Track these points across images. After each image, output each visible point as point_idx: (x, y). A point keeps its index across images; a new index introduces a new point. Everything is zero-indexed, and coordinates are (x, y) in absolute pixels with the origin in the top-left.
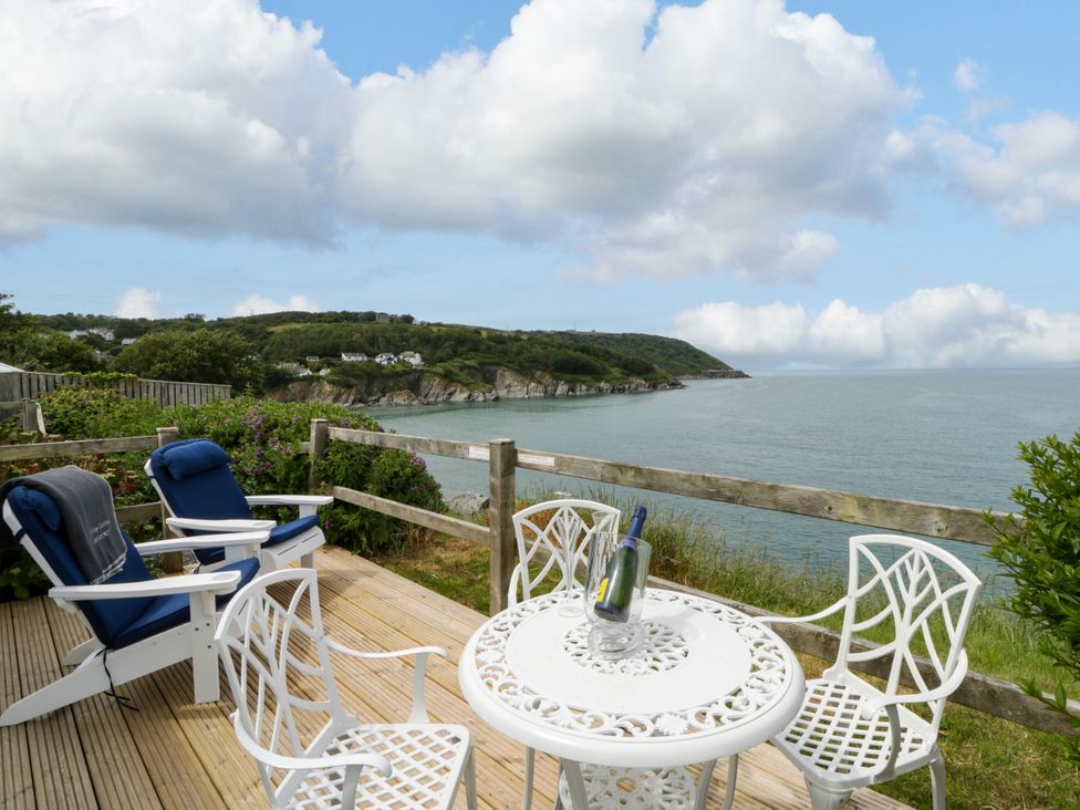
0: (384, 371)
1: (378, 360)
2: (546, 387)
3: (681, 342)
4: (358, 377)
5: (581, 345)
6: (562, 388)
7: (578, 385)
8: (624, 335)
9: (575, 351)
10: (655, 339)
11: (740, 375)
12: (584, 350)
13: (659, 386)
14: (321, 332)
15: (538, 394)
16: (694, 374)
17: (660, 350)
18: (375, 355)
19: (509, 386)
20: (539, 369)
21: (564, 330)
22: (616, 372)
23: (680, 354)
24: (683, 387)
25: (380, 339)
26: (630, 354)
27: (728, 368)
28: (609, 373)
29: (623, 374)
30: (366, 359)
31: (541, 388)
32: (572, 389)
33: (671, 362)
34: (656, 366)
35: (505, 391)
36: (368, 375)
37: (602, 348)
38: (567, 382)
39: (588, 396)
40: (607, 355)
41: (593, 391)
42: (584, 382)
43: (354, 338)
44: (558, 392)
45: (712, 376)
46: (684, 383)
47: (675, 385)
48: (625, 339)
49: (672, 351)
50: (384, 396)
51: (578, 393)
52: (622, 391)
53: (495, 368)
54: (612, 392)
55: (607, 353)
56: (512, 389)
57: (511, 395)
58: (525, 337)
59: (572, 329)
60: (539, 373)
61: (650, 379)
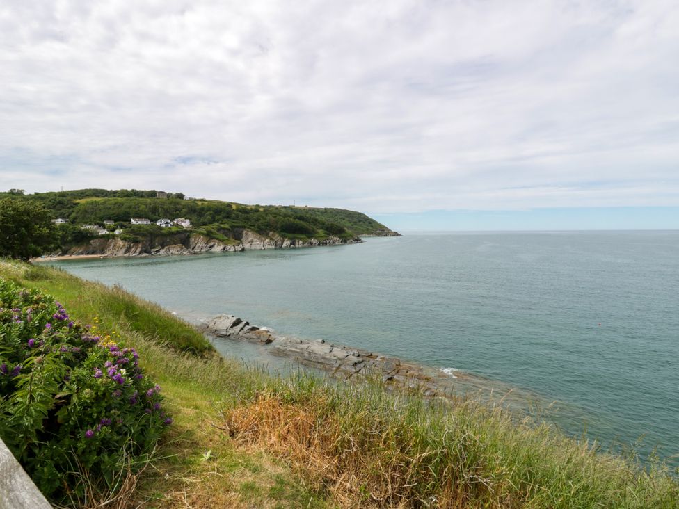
0: (162, 231)
1: (158, 224)
2: (276, 242)
3: (360, 214)
4: (144, 235)
5: (298, 215)
6: (287, 243)
7: (297, 240)
8: (325, 209)
9: (295, 219)
10: (345, 212)
11: (396, 234)
12: (301, 218)
13: (348, 242)
14: (115, 204)
15: (271, 247)
16: (369, 234)
17: (348, 219)
18: (156, 220)
19: (251, 241)
20: (271, 231)
21: (288, 205)
22: (321, 232)
23: (360, 221)
24: (362, 242)
25: (160, 209)
26: (331, 220)
27: (389, 230)
28: (317, 233)
29: (325, 233)
30: (149, 223)
31: (273, 243)
32: (293, 243)
33: (355, 226)
34: (346, 229)
35: (249, 244)
36: (151, 234)
37: (312, 217)
38: (289, 239)
39: (304, 248)
40: (315, 222)
41: (306, 245)
42: (300, 239)
43: (141, 209)
44: (284, 245)
45: (379, 235)
46: (362, 239)
47: (357, 240)
48: (325, 211)
49: (355, 220)
50: (163, 248)
51: (297, 246)
52: (325, 244)
53: (241, 229)
54: (319, 245)
55: (316, 220)
56: (253, 243)
57: (253, 248)
58: (261, 210)
59: (293, 204)
60: (271, 233)
61: (343, 237)
